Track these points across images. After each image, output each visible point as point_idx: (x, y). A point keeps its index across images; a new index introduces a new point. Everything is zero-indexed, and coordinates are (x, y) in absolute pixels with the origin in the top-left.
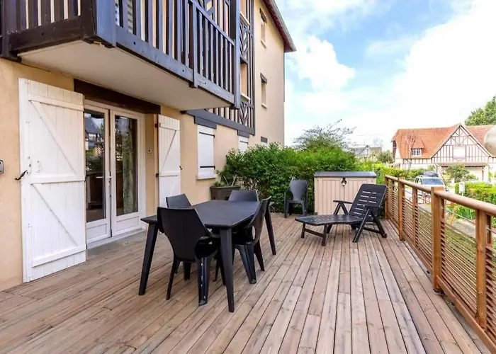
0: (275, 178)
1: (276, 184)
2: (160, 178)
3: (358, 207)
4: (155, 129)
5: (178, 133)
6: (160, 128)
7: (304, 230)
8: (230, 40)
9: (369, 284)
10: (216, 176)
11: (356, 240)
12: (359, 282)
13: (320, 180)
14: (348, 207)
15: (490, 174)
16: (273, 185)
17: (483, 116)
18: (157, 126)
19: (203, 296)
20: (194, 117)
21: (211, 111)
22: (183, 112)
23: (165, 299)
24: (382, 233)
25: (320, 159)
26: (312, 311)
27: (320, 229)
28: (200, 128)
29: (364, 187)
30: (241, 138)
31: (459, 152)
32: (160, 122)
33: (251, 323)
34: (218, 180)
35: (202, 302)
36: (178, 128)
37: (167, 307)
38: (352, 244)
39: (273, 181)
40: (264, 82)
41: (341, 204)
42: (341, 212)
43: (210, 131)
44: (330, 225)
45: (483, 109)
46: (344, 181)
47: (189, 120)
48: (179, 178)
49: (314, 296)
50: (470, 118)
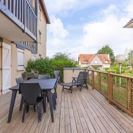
0: (48, 70)
1: (48, 72)
2: (3, 70)
3: (79, 79)
4: (1, 48)
5: (10, 51)
6: (3, 48)
7: (63, 88)
8: (36, 16)
9: (91, 104)
10: (24, 69)
11: (80, 90)
12: (89, 104)
13: (66, 70)
14: (76, 79)
15: (103, 68)
16: (47, 72)
17: (101, 52)
18: (1, 47)
19: (40, 118)
20: (16, 45)
21: (23, 43)
22: (12, 42)
23: (22, 123)
24: (87, 87)
25: (64, 63)
26: (80, 116)
27: (69, 88)
28: (19, 50)
29: (81, 73)
30: (33, 54)
31: (96, 62)
32: (3, 45)
33: (63, 125)
34: (25, 71)
35: (40, 120)
36: (10, 49)
37: (24, 126)
38: (80, 92)
39: (48, 71)
40: (40, 34)
41: (74, 78)
42: (74, 81)
43: (22, 51)
44: (72, 86)
45: (101, 49)
46: (73, 71)
47: (14, 46)
48: (10, 70)
49: (78, 111)
50: (98, 52)
